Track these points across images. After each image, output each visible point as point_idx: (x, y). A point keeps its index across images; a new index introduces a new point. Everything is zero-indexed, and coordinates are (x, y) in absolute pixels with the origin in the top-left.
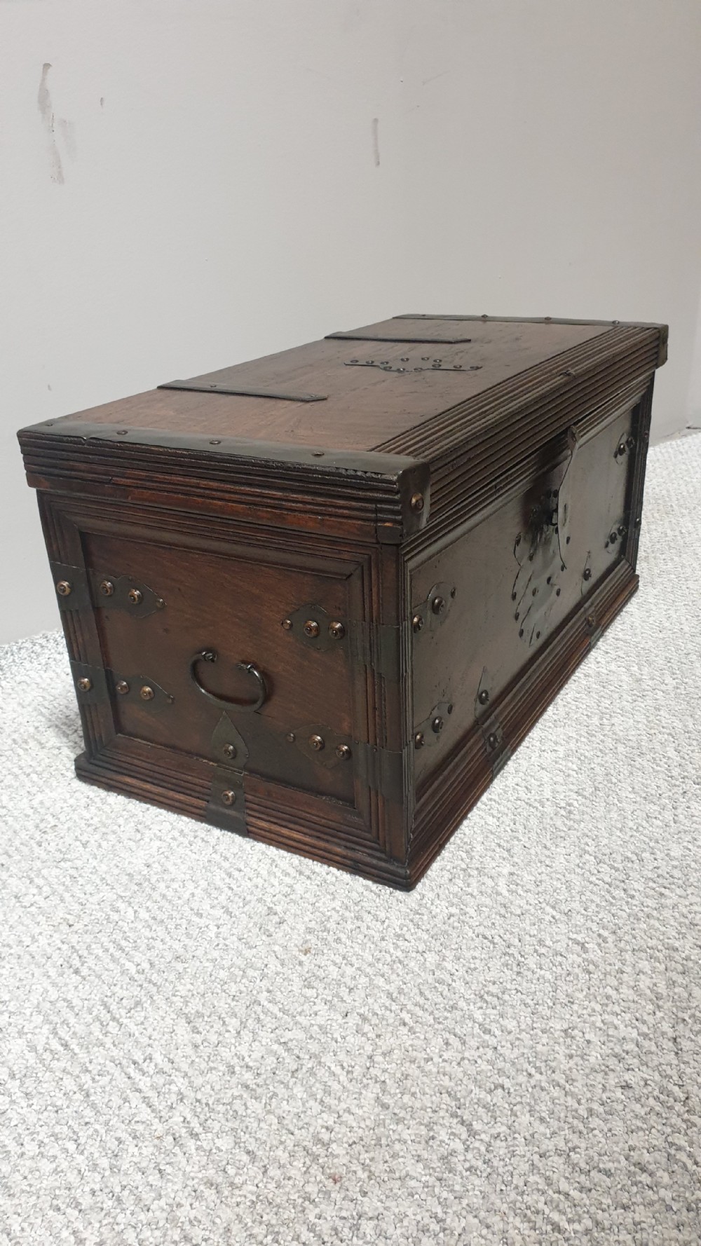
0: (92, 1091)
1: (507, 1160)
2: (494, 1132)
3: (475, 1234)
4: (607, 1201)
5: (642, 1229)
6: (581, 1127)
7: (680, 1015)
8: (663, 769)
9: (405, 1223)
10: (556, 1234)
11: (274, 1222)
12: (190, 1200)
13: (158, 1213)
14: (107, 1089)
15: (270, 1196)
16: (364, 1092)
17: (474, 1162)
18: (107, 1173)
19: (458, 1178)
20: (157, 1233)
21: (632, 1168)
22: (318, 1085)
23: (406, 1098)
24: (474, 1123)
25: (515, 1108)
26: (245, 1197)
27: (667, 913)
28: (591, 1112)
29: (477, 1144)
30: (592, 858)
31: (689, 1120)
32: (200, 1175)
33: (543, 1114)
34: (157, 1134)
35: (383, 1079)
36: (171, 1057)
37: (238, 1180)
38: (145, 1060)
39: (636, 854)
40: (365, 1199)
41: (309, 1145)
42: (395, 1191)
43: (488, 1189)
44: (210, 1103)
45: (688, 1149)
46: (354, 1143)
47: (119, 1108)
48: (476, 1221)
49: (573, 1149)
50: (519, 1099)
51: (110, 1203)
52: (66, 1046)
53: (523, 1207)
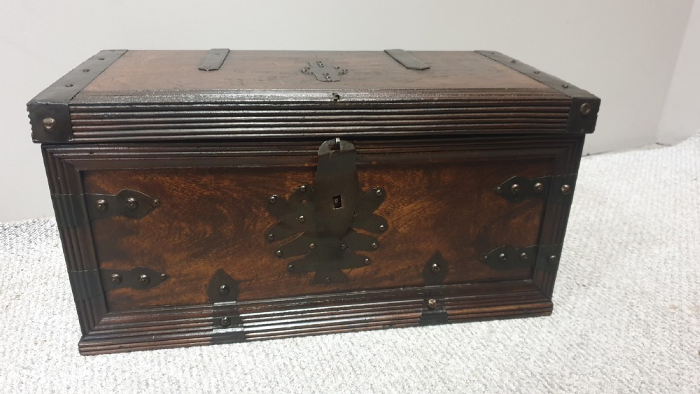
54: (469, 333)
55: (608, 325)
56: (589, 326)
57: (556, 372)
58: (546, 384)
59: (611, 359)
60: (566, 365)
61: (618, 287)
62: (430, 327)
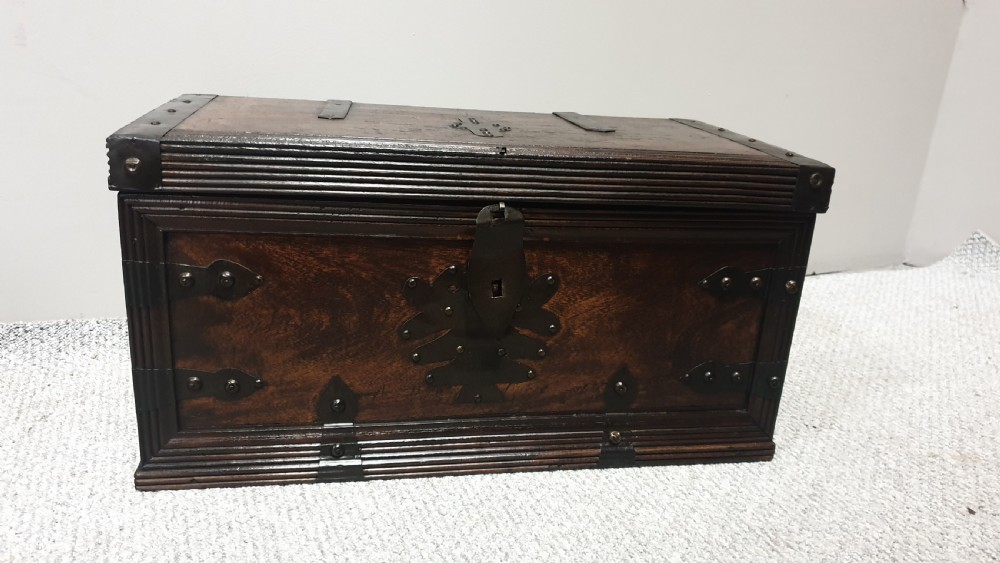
54: (664, 479)
55: (847, 474)
56: (824, 474)
57: (783, 528)
58: (768, 540)
59: (853, 514)
60: (795, 520)
62: (612, 470)
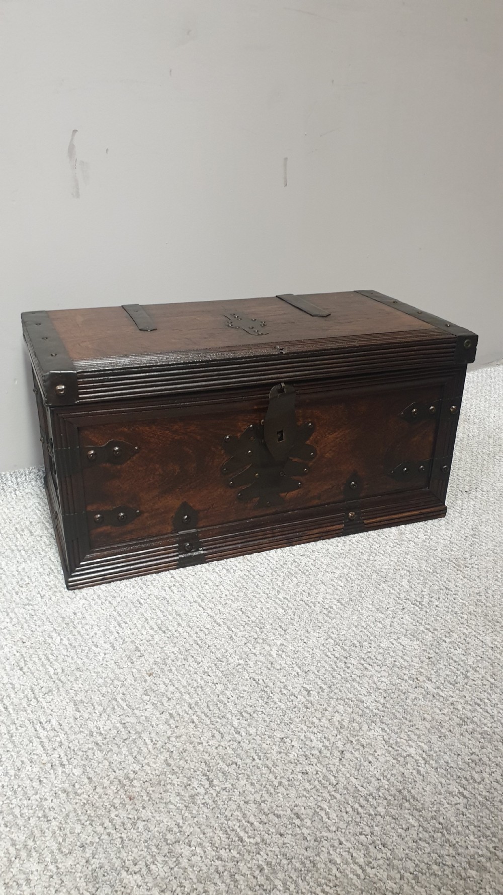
0: (14, 734)
1: (226, 802)
2: (224, 786)
3: (196, 836)
4: (272, 830)
5: (286, 847)
6: (272, 791)
7: (351, 739)
8: (396, 592)
9: (161, 825)
10: (239, 842)
11: (92, 815)
12: (52, 798)
13: (33, 802)
14: (23, 735)
15: (94, 802)
16: (159, 756)
17: (207, 801)
18: (13, 778)
19: (196, 808)
20: (31, 811)
21: (292, 816)
22: (135, 748)
23: (181, 762)
24: (215, 780)
25: (239, 776)
26: (81, 800)
27: (365, 680)
28: (280, 783)
29: (212, 791)
30: (333, 641)
31: (333, 795)
32: (60, 786)
33: (254, 781)
34: (43, 762)
35: (172, 750)
36: (61, 722)
37: (79, 791)
38: (46, 722)
39: (360, 643)
40: (144, 811)
41: (122, 779)
42: (161, 809)
43: (210, 815)
44: (76, 750)
45: (328, 810)
46: (146, 781)
47: (27, 745)
48: (199, 830)
49: (264, 802)
50: (243, 771)
51: (10, 793)
52: (6, 708)
53: (227, 827)
54: (384, 537)
55: (491, 519)
56: (477, 521)
57: (460, 556)
58: (454, 565)
59: (499, 543)
60: (466, 551)
61: (494, 490)
62: (352, 536)
